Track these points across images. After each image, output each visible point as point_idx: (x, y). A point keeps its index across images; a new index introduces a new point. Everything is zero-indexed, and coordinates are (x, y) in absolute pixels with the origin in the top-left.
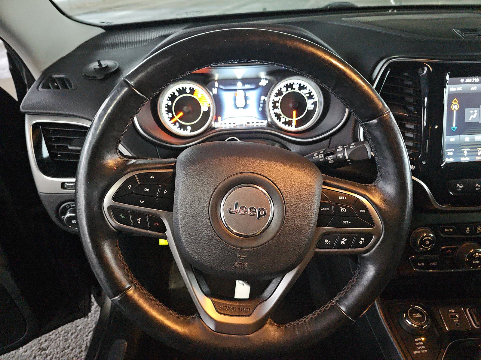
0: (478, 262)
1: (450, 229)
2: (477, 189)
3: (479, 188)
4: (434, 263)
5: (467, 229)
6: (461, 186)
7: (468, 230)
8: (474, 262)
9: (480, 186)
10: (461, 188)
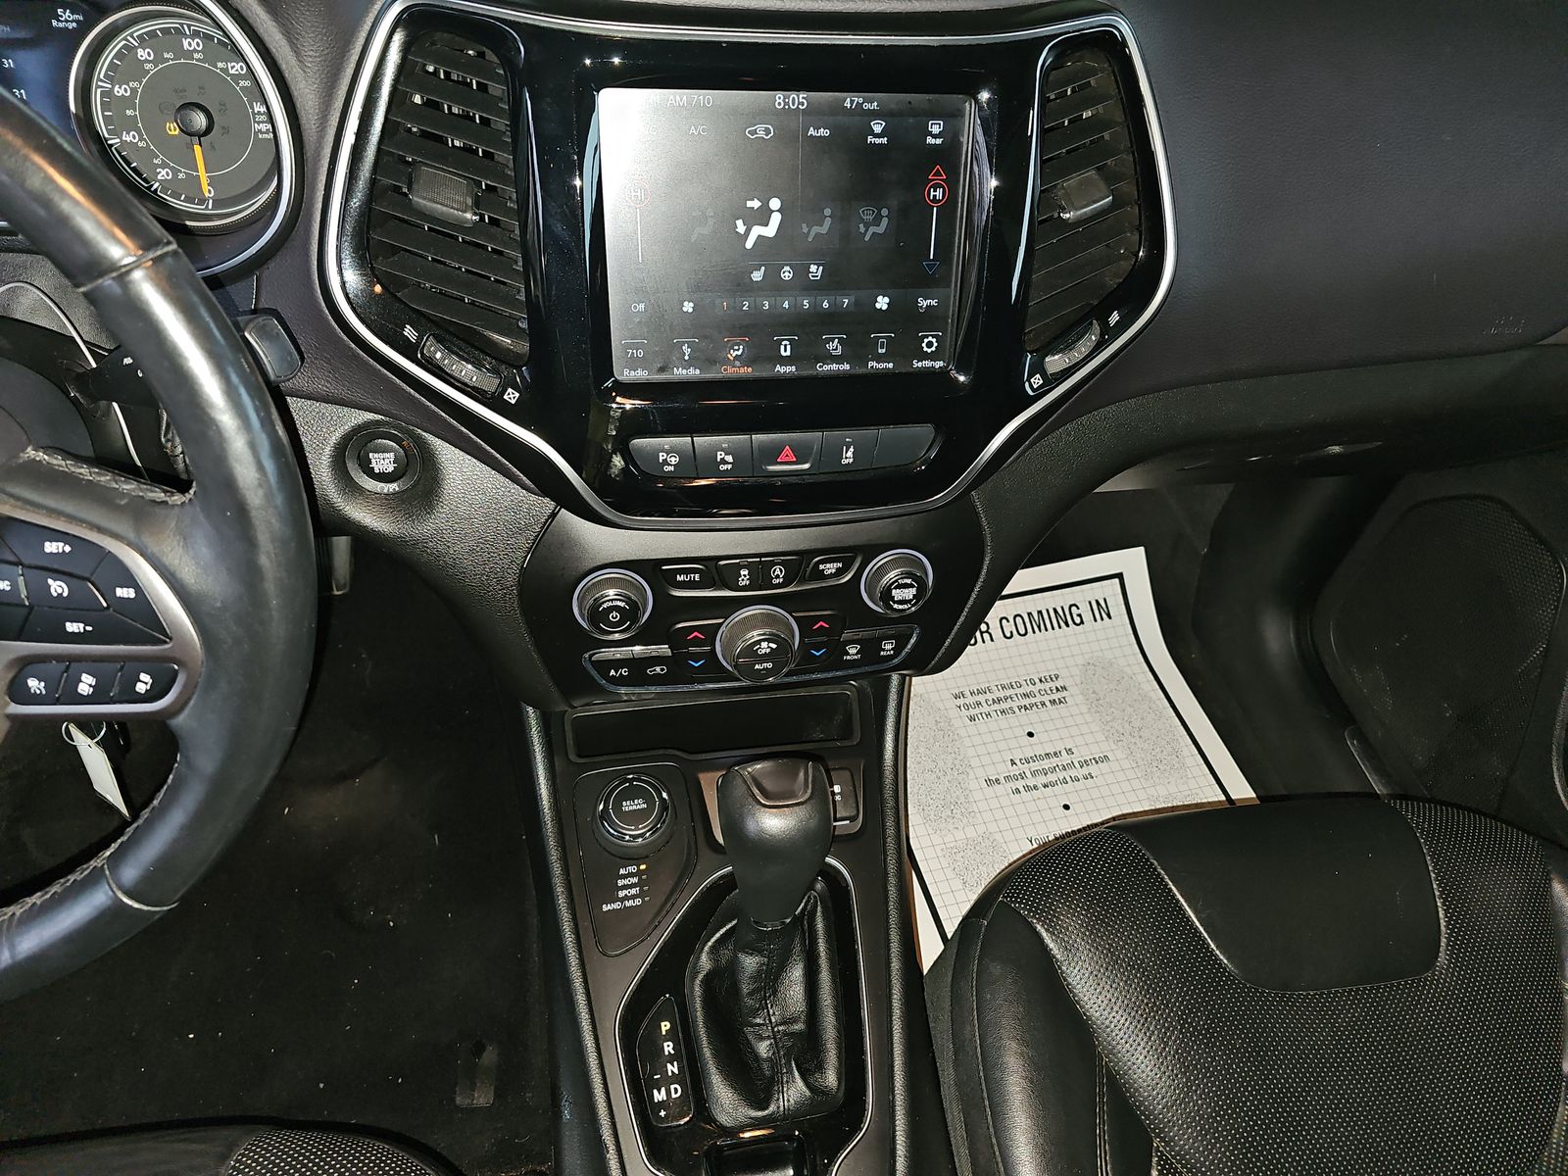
0: (769, 665)
1: (692, 576)
2: (723, 467)
3: (730, 466)
4: (658, 669)
5: (742, 573)
6: (673, 459)
7: (745, 576)
8: (757, 667)
9: (729, 459)
10: (673, 463)
